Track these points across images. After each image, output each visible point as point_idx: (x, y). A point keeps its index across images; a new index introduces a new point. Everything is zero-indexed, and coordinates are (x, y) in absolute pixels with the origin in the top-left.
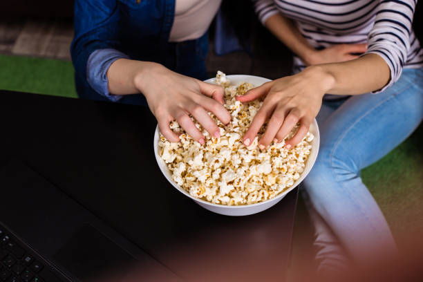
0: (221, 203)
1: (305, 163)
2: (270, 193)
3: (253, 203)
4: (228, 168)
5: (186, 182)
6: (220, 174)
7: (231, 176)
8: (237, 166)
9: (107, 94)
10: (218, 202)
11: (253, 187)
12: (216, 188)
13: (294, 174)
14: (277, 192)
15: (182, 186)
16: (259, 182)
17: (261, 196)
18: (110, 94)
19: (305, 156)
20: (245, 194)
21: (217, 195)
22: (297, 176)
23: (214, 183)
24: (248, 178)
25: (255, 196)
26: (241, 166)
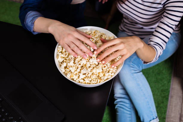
0: (79, 82)
1: (117, 69)
2: (101, 80)
3: (93, 84)
4: (84, 68)
5: (66, 71)
6: (80, 70)
7: (85, 71)
8: (88, 67)
9: (32, 31)
10: (78, 82)
11: (94, 77)
12: (78, 76)
13: (112, 73)
14: (104, 80)
15: (64, 73)
16: (97, 75)
17: (97, 81)
18: (33, 31)
19: (118, 66)
20: (90, 80)
21: (78, 78)
22: (113, 74)
23: (78, 73)
24: (92, 73)
25: (94, 81)
26: (90, 67)
